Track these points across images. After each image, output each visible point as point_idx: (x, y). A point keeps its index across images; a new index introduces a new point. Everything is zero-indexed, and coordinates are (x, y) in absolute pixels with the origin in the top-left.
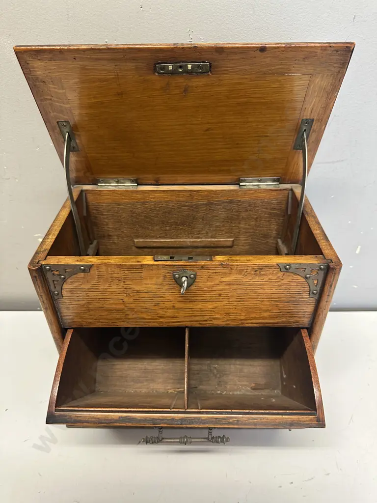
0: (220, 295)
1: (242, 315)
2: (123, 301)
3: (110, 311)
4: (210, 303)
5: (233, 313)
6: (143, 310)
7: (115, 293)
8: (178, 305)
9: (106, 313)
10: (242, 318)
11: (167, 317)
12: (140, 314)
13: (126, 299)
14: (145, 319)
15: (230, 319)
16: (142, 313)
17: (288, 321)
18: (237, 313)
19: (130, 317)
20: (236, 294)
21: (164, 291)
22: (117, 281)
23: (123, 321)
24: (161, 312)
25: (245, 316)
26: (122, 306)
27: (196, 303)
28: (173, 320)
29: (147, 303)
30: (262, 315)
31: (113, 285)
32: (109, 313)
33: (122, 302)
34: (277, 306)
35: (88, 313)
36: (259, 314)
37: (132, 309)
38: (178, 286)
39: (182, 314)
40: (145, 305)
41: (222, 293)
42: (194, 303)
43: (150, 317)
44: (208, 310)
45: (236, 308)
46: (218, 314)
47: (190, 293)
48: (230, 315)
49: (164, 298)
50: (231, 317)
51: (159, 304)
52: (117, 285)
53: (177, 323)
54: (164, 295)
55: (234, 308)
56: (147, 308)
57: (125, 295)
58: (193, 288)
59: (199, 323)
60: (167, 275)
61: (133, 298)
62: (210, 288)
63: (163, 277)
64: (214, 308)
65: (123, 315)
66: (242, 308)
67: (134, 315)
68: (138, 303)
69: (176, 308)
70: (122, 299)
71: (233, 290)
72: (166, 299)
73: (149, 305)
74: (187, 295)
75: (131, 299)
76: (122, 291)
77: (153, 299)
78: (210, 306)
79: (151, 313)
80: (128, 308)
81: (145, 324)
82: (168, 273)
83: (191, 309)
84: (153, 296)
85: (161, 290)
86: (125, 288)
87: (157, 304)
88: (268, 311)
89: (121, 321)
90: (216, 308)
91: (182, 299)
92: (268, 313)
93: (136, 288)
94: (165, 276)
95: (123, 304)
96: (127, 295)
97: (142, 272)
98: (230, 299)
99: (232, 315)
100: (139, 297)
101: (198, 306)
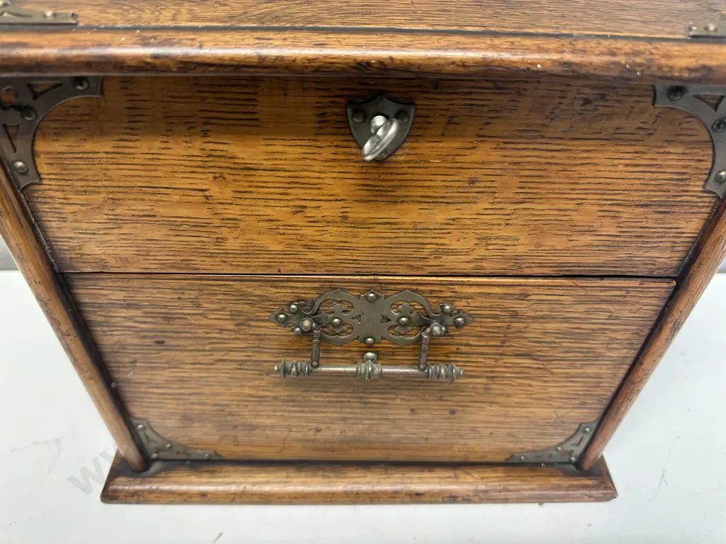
0: (472, 181)
1: (521, 241)
2: (207, 197)
4: (442, 207)
5: (499, 238)
6: (262, 224)
7: (182, 169)
8: (360, 212)
9: (164, 231)
10: (521, 250)
11: (327, 247)
12: (255, 237)
13: (214, 190)
15: (487, 253)
16: (259, 233)
17: (630, 259)
19: (232, 244)
20: (517, 180)
21: (318, 166)
23: (211, 255)
24: (309, 232)
25: (529, 244)
26: (204, 213)
27: (405, 205)
28: (340, 256)
29: (272, 203)
30: (571, 244)
32: (172, 232)
33: (203, 199)
34: (613, 217)
35: (116, 231)
36: (564, 239)
37: (231, 223)
38: (360, 152)
40: (269, 211)
41: (478, 174)
42: (399, 206)
43: (281, 247)
44: (434, 229)
45: (509, 222)
46: (458, 241)
47: (391, 173)
48: (489, 242)
49: (320, 191)
50: (491, 247)
51: (305, 207)
52: (184, 144)
53: (349, 265)
54: (320, 181)
55: (503, 222)
56: (272, 221)
57: (211, 176)
58: (402, 158)
59: (408, 265)
60: (328, 110)
61: (234, 186)
62: (450, 158)
63: (317, 119)
64: (451, 222)
65: (209, 240)
66: (523, 223)
67: (239, 241)
68: (248, 202)
69: (350, 220)
70: (202, 190)
71: (510, 167)
72: (324, 192)
73: (278, 211)
74: (382, 180)
75: (229, 190)
76: (200, 164)
77: (289, 191)
78: (440, 215)
79: (284, 234)
80: (223, 219)
81: (269, 267)
82: (333, 102)
83: (391, 223)
84: (289, 183)
85: (313, 163)
86: (210, 156)
87: (300, 207)
88: (588, 231)
89: (204, 254)
90: (455, 223)
91: (369, 193)
92: (588, 239)
93: (240, 155)
94: (323, 115)
95: (207, 206)
96: (215, 178)
97: (255, 100)
98: (496, 195)
99: (494, 242)
100: (250, 186)
101: (410, 215)
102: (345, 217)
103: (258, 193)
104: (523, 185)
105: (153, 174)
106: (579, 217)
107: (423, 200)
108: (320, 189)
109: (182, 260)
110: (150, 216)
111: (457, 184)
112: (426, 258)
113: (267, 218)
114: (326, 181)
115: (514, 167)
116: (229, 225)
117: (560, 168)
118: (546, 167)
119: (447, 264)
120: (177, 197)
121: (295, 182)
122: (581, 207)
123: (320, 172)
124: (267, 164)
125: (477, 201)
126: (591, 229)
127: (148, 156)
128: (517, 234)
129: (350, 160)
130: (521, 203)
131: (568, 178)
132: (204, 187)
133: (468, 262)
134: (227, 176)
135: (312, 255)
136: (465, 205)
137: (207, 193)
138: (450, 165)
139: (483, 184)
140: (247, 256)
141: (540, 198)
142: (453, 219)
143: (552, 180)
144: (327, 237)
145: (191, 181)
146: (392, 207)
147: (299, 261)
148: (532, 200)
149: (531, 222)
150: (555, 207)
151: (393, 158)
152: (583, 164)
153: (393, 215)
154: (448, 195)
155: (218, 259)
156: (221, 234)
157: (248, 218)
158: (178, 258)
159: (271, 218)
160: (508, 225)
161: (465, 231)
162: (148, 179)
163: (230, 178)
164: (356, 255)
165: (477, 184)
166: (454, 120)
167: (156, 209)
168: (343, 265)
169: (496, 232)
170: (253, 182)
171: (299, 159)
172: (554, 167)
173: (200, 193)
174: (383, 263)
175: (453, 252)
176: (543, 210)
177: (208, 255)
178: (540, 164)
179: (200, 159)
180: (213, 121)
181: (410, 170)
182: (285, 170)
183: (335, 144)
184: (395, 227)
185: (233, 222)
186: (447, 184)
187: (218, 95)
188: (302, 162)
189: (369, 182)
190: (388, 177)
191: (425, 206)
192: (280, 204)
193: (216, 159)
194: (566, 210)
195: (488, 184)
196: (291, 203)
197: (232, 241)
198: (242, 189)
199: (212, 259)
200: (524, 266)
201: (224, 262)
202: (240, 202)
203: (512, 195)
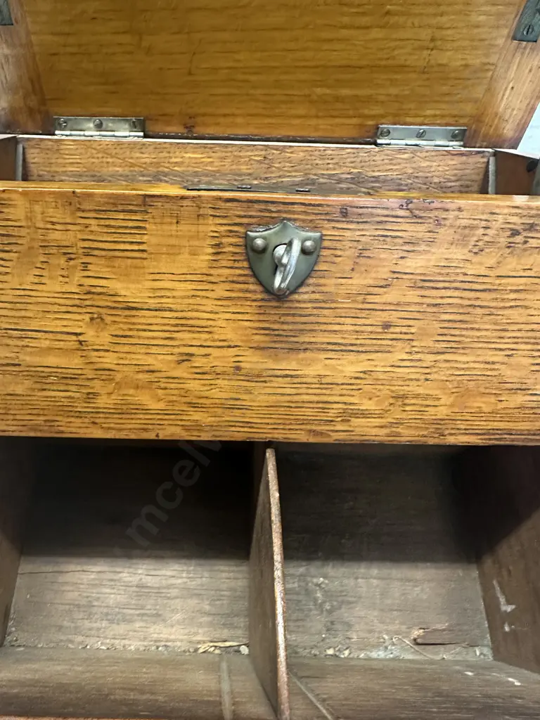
0: (387, 326)
1: (442, 402)
2: (80, 342)
3: (41, 377)
4: (352, 357)
5: (417, 396)
6: (141, 376)
7: (56, 308)
8: (252, 361)
9: (28, 383)
10: (442, 412)
11: (215, 406)
12: (132, 392)
13: (90, 335)
14: (147, 411)
15: (404, 415)
16: (137, 387)
18: (427, 397)
19: (102, 401)
20: (438, 325)
21: (210, 305)
22: (62, 261)
23: (80, 415)
24: (194, 385)
25: (452, 406)
26: (75, 362)
27: (308, 354)
28: (228, 417)
29: (154, 350)
30: (501, 406)
31: (51, 278)
32: (38, 386)
33: (76, 345)
36: (493, 399)
37: (106, 374)
38: (258, 288)
39: (261, 396)
40: (150, 360)
41: (393, 317)
42: (302, 355)
43: (161, 405)
44: (342, 384)
45: (428, 376)
46: (370, 399)
47: (294, 315)
48: (407, 401)
49: (210, 336)
50: (408, 408)
51: (192, 355)
52: (61, 279)
53: (242, 429)
54: (210, 323)
55: (423, 377)
56: (153, 372)
57: (87, 317)
58: (306, 297)
59: (310, 431)
60: (225, 240)
61: (113, 330)
62: (360, 298)
63: (211, 250)
64: (362, 375)
65: (78, 395)
66: (445, 379)
67: (113, 397)
68: (126, 349)
69: (243, 372)
70: (76, 334)
71: (429, 310)
72: (216, 337)
73: (160, 360)
74: (283, 323)
75: (106, 334)
76: (77, 302)
77: (175, 335)
78: (349, 367)
79: (166, 389)
80: (96, 370)
81: (145, 430)
82: (231, 231)
83: (292, 376)
84: (177, 325)
85: (204, 301)
86: (89, 293)
87: (187, 354)
88: (520, 389)
89: (72, 414)
90: (367, 376)
91: (267, 338)
92: (520, 399)
93: (123, 293)
94: (218, 245)
95: (80, 353)
96: (92, 319)
97: (144, 228)
98: (414, 343)
99: (413, 401)
100: (130, 330)
101: (314, 367)
102: (238, 368)
103: (139, 337)
104: (445, 331)
105: (23, 313)
106: (509, 373)
107: (330, 347)
108: (210, 333)
109: (45, 421)
110: (14, 365)
111: (369, 329)
112: (332, 421)
113: (146, 368)
114: (220, 323)
115: (435, 309)
116: (103, 377)
117: (486, 311)
118: (470, 310)
119: (357, 429)
120: (47, 342)
121: (184, 325)
122: (512, 359)
123: (211, 312)
124: (152, 303)
125: (391, 350)
126: (524, 386)
127: (18, 293)
128: (437, 392)
129: (246, 299)
130: (443, 353)
131: (495, 324)
132: (78, 331)
133: (382, 427)
134: (104, 317)
135: (196, 416)
136: (379, 354)
137: (81, 338)
138: (360, 306)
139: (398, 330)
140: (120, 416)
141: (463, 348)
142: (364, 372)
143: (476, 326)
144: (215, 393)
145: (65, 323)
146: (293, 356)
147: (179, 423)
148: (453, 351)
149: (453, 378)
150: (480, 359)
151: (296, 297)
152: (511, 307)
153: (294, 365)
154: (358, 342)
155: (87, 420)
156: (93, 388)
157: (125, 369)
158: (42, 418)
159: (151, 368)
160: (427, 380)
161: (377, 387)
162: (15, 320)
163: (108, 319)
164: (250, 417)
165: (392, 330)
166: (366, 253)
167: (22, 357)
168: (233, 429)
169: (413, 388)
170: (134, 324)
171: (188, 297)
172: (479, 311)
173: (74, 338)
174: (282, 427)
175: (364, 414)
176: (468, 362)
177: (77, 414)
178: (462, 306)
179: (76, 296)
180: (96, 252)
181: (315, 312)
182: (171, 310)
183: (230, 279)
184: (296, 380)
185: (107, 373)
186: (357, 328)
187: (102, 222)
188: (191, 301)
189: (267, 325)
190: (290, 319)
191: (330, 355)
192: (164, 350)
193: (96, 297)
194: (493, 363)
195: (404, 330)
196: (176, 350)
197: (104, 397)
198: (121, 333)
199: (80, 420)
200: (446, 432)
201: (94, 423)
202: (118, 348)
203: (431, 344)
